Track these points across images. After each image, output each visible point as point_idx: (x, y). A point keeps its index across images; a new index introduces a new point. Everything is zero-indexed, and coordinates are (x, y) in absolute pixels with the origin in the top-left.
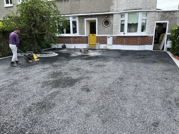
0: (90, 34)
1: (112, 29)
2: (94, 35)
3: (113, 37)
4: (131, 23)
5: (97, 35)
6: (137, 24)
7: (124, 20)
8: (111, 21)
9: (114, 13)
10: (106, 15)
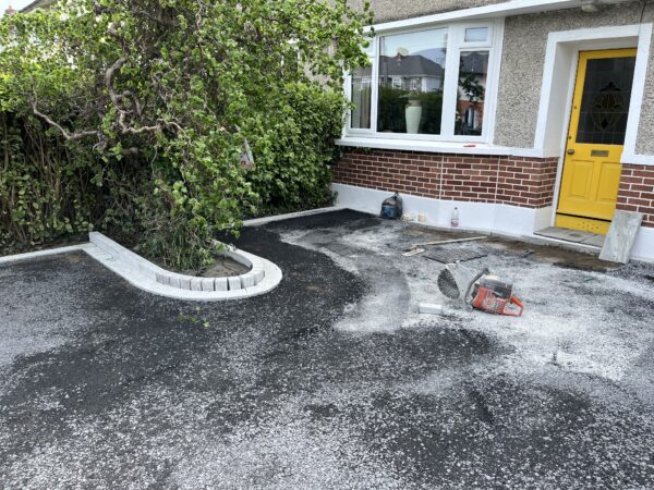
2: (605, 153)
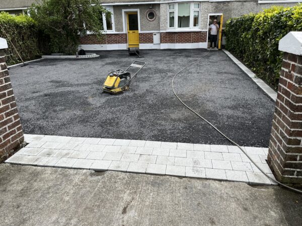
0: (129, 31)
1: (159, 23)
3: (161, 33)
4: (182, 15)
5: (140, 31)
6: (188, 17)
7: (174, 12)
8: (157, 12)
9: (161, 2)
10: (150, 4)
